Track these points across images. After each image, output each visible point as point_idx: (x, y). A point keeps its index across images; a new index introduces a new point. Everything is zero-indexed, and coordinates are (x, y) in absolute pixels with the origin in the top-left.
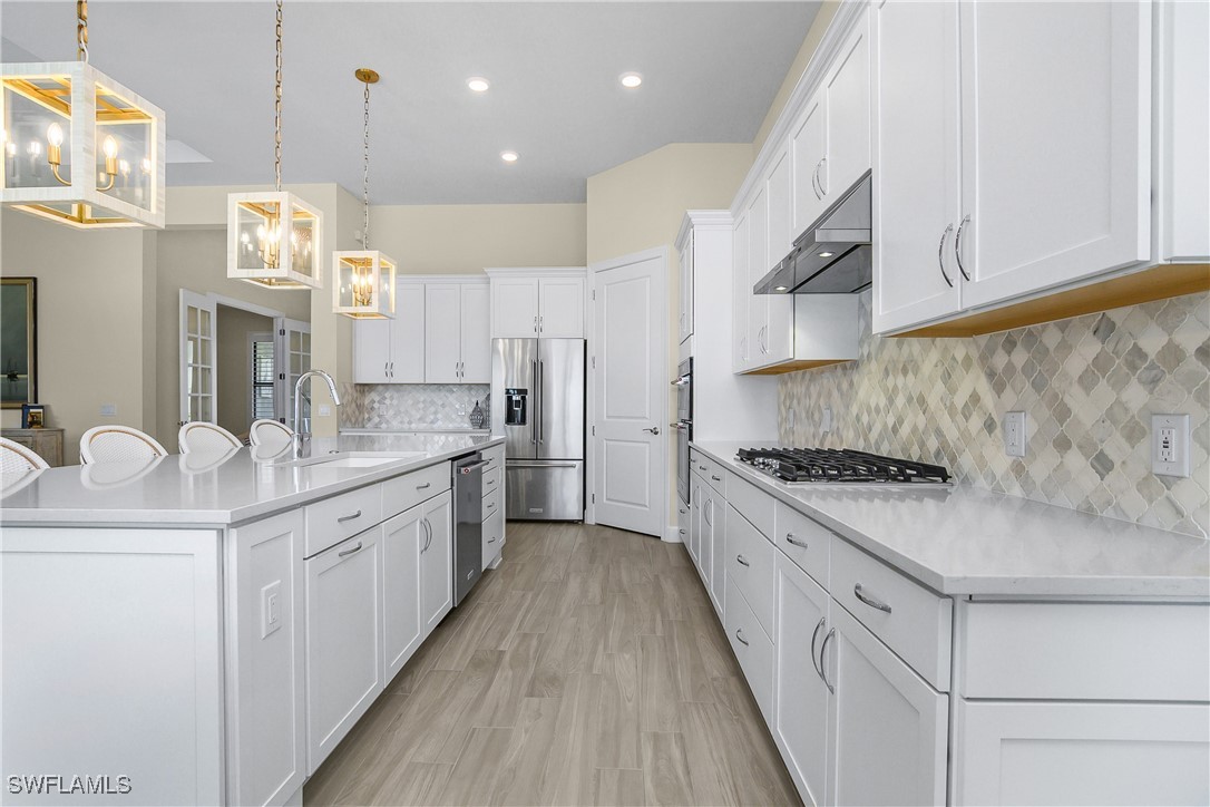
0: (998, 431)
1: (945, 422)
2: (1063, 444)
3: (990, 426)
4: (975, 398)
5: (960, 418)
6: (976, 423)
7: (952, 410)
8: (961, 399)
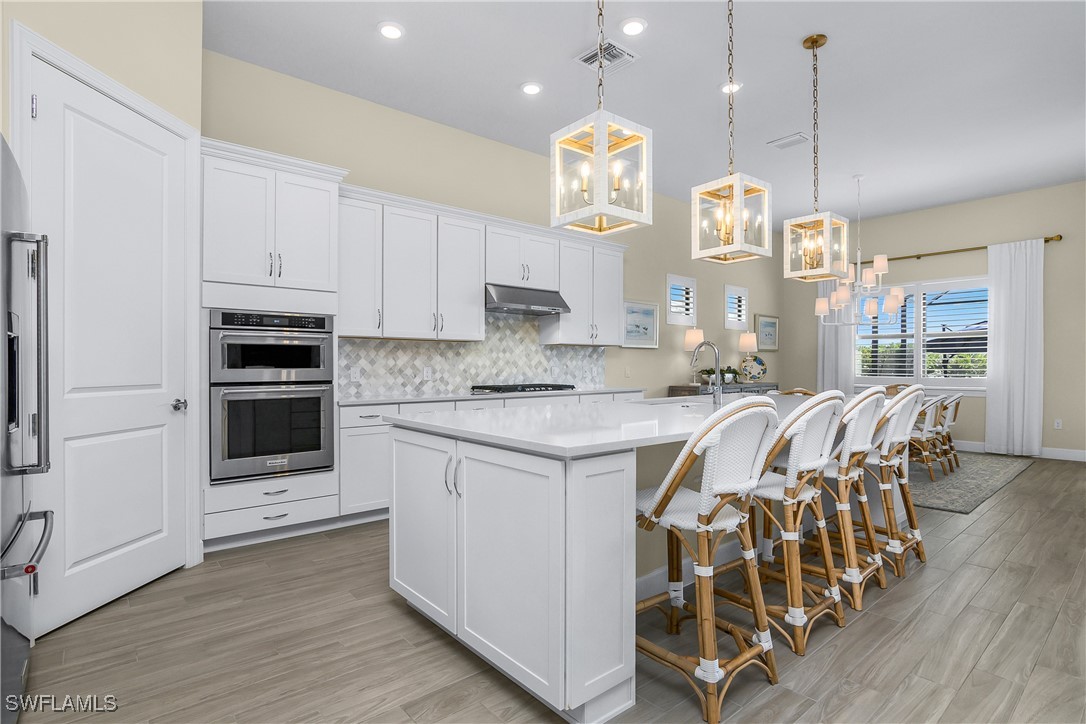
0: (549, 372)
1: (527, 370)
2: (566, 373)
3: (546, 370)
4: (540, 363)
5: (533, 369)
6: (540, 370)
7: (530, 367)
8: (533, 363)
